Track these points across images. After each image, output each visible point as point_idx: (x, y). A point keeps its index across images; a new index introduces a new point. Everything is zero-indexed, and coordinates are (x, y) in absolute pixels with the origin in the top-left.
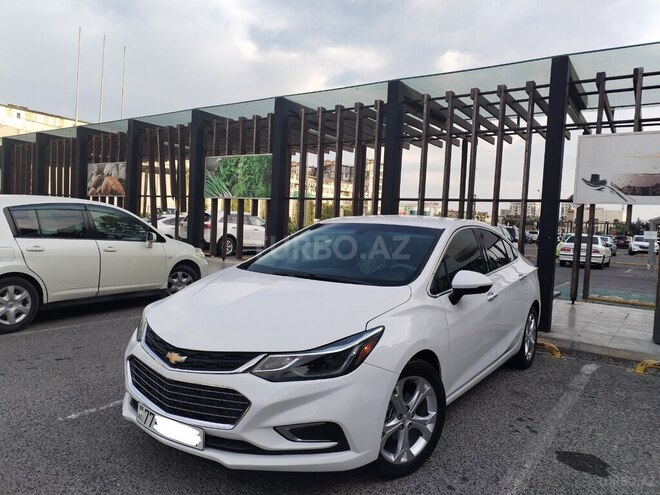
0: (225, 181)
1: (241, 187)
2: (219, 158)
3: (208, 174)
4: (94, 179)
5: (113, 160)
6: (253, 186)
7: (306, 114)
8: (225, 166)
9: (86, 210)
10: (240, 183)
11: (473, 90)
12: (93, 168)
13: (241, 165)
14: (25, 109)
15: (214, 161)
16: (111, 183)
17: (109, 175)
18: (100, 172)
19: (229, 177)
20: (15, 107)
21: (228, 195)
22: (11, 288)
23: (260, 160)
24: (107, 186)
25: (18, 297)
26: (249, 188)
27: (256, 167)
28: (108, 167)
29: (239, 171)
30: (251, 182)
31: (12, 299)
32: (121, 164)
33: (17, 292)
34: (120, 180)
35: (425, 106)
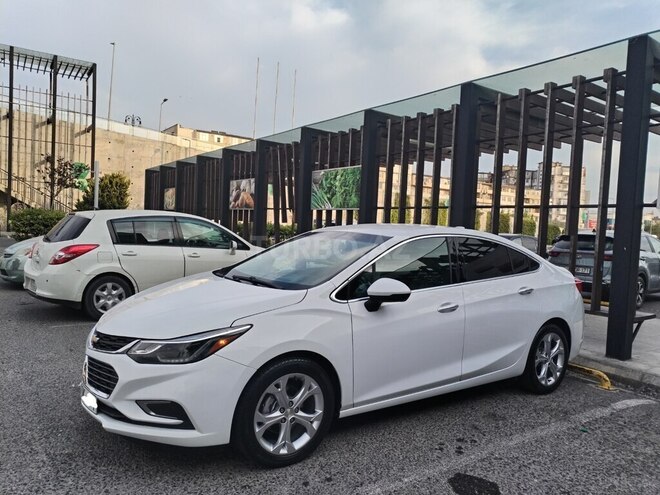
0: (326, 193)
1: (338, 199)
2: (322, 172)
3: (315, 187)
4: (234, 194)
5: (248, 177)
6: (348, 197)
7: (392, 124)
8: (326, 180)
9: (176, 221)
10: (338, 194)
11: (546, 85)
12: (234, 184)
13: (338, 177)
14: (223, 134)
15: (319, 174)
16: (245, 197)
17: (244, 190)
18: (238, 188)
19: (330, 188)
20: (216, 133)
21: (328, 206)
22: (109, 285)
23: (353, 172)
24: (243, 200)
25: (114, 292)
26: (345, 199)
27: (350, 179)
28: (244, 183)
29: (337, 184)
30: (346, 194)
31: (110, 294)
32: (253, 180)
33: (114, 288)
34: (251, 195)
35: (499, 107)
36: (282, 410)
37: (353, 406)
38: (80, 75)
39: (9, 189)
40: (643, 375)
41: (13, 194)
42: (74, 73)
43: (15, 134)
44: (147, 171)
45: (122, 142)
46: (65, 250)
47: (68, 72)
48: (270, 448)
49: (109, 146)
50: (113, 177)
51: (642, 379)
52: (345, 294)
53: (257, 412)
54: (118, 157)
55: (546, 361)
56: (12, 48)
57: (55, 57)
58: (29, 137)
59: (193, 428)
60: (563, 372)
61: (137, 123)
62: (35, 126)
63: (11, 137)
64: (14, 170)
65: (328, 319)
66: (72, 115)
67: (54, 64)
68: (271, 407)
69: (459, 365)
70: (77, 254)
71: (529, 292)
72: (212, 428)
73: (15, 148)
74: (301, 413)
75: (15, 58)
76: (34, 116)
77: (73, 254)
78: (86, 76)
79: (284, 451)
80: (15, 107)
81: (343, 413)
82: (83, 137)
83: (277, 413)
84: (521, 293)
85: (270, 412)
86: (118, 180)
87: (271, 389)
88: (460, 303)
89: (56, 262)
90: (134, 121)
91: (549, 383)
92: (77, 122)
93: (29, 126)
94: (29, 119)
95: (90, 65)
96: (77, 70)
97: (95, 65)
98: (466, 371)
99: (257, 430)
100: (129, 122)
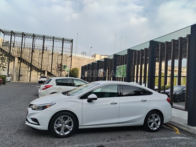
17: (101, 72)
28: (101, 70)
36: (62, 124)
37: (83, 126)
38: (69, 42)
39: (51, 72)
40: (195, 131)
41: (52, 73)
42: (68, 42)
43: (53, 58)
44: (82, 67)
45: (79, 59)
46: (45, 86)
47: (66, 42)
48: (58, 133)
49: (75, 60)
50: (75, 68)
51: (194, 132)
52: (82, 97)
53: (55, 124)
54: (78, 63)
55: (153, 122)
56: (54, 37)
57: (63, 38)
58: (57, 59)
59: (40, 125)
60: (160, 126)
61: (85, 54)
62: (58, 56)
63: (52, 59)
64: (53, 67)
65: (75, 103)
66: (66, 53)
67: (63, 40)
68: (59, 123)
69: (118, 119)
70: (48, 87)
71: (145, 101)
72: (44, 126)
73: (53, 62)
74: (67, 125)
75: (55, 39)
76: (58, 53)
77: (47, 87)
78: (71, 42)
79: (62, 134)
80: (54, 51)
81: (80, 127)
82: (69, 58)
83: (61, 125)
84: (142, 101)
85: (59, 124)
86: (76, 69)
87: (59, 118)
88: (118, 102)
89: (43, 89)
90: (84, 53)
91: (154, 129)
92: (68, 54)
93: (57, 56)
94: (57, 54)
95: (71, 40)
96: (68, 41)
97: (72, 39)
98: (120, 121)
99: (55, 128)
100: (83, 54)
